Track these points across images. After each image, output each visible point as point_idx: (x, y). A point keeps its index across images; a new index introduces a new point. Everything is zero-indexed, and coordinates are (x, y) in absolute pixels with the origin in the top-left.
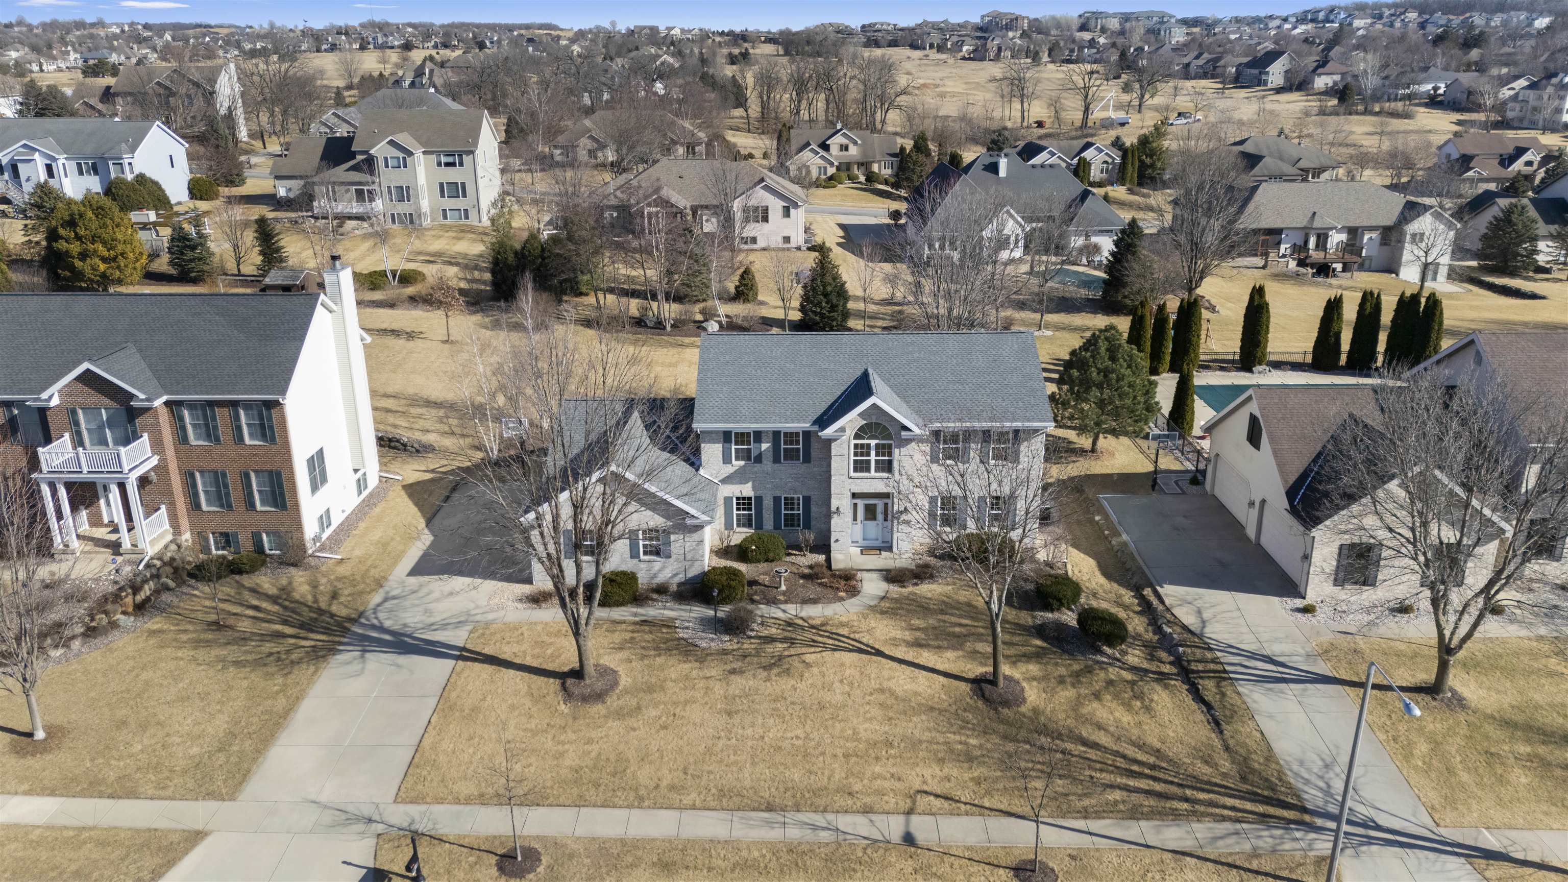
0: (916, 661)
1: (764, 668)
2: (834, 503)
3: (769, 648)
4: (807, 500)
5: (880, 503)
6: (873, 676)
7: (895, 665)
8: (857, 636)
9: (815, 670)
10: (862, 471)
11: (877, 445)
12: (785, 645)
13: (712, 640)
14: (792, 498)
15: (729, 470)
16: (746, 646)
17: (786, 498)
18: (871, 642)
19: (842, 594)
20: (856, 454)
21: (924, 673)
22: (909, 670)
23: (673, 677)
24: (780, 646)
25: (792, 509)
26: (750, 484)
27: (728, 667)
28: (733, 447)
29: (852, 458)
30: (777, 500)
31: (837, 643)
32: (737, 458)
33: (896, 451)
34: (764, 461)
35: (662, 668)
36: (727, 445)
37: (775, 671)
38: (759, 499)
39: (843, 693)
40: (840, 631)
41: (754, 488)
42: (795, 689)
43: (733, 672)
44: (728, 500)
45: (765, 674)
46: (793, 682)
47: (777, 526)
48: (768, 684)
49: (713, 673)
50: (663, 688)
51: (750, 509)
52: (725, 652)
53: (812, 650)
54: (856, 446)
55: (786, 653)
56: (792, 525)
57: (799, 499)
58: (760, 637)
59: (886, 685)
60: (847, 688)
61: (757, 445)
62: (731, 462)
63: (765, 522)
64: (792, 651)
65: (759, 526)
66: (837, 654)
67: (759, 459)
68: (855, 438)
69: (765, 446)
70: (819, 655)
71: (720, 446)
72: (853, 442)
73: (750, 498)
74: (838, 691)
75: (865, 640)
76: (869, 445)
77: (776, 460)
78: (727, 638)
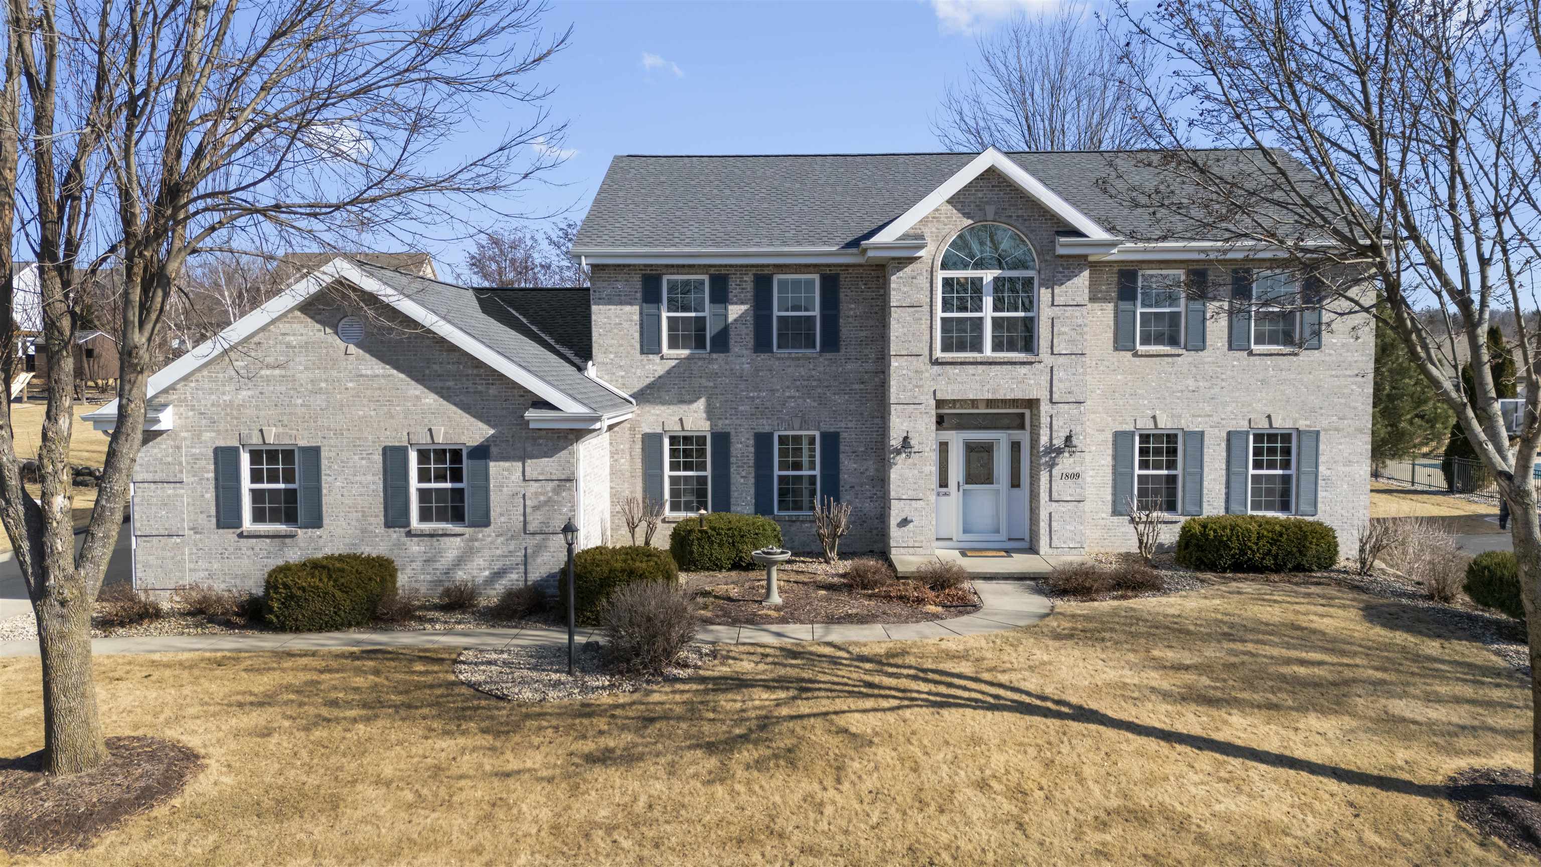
0: (1219, 736)
1: (711, 748)
2: (898, 427)
3: (730, 702)
4: (831, 442)
5: (1001, 439)
6: (1088, 771)
7: (1152, 744)
8: (1003, 678)
9: (884, 754)
10: (961, 347)
11: (996, 280)
12: (782, 695)
13: (556, 685)
14: (797, 439)
15: (655, 367)
16: (656, 697)
17: (783, 440)
18: (1049, 690)
19: (931, 608)
20: (947, 305)
21: (1263, 767)
22: (1206, 759)
23: (388, 771)
24: (762, 697)
25: (797, 466)
26: (701, 404)
27: (588, 746)
28: (665, 315)
29: (939, 314)
30: (763, 441)
31: (943, 689)
32: (673, 344)
33: (1045, 294)
34: (735, 349)
35: (362, 749)
36: (650, 309)
37: (747, 754)
38: (722, 440)
39: (995, 822)
40: (948, 666)
41: (710, 413)
42: (819, 807)
43: (603, 758)
44: (651, 442)
45: (712, 762)
46: (808, 786)
47: (762, 506)
48: (720, 790)
49: (534, 760)
50: (334, 804)
51: (702, 466)
52: (587, 711)
53: (869, 703)
54: (947, 282)
55: (785, 711)
56: (798, 506)
57: (812, 440)
58: (703, 680)
59: (1143, 797)
60: (1008, 807)
61: (719, 308)
62: (658, 351)
63: (734, 494)
64: (804, 707)
65: (723, 503)
66: (951, 715)
67: (722, 342)
68: (944, 266)
69: (735, 311)
70: (891, 717)
71: (636, 308)
72: (941, 275)
73: (701, 440)
74: (975, 814)
75: (1030, 686)
76: (976, 286)
77: (762, 344)
78: (605, 681)
